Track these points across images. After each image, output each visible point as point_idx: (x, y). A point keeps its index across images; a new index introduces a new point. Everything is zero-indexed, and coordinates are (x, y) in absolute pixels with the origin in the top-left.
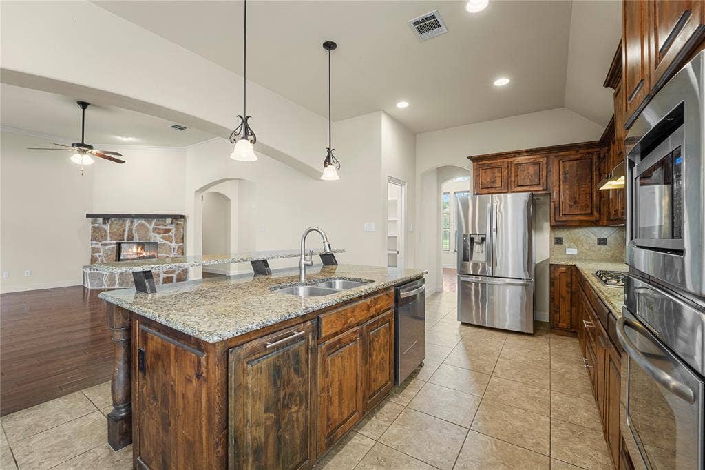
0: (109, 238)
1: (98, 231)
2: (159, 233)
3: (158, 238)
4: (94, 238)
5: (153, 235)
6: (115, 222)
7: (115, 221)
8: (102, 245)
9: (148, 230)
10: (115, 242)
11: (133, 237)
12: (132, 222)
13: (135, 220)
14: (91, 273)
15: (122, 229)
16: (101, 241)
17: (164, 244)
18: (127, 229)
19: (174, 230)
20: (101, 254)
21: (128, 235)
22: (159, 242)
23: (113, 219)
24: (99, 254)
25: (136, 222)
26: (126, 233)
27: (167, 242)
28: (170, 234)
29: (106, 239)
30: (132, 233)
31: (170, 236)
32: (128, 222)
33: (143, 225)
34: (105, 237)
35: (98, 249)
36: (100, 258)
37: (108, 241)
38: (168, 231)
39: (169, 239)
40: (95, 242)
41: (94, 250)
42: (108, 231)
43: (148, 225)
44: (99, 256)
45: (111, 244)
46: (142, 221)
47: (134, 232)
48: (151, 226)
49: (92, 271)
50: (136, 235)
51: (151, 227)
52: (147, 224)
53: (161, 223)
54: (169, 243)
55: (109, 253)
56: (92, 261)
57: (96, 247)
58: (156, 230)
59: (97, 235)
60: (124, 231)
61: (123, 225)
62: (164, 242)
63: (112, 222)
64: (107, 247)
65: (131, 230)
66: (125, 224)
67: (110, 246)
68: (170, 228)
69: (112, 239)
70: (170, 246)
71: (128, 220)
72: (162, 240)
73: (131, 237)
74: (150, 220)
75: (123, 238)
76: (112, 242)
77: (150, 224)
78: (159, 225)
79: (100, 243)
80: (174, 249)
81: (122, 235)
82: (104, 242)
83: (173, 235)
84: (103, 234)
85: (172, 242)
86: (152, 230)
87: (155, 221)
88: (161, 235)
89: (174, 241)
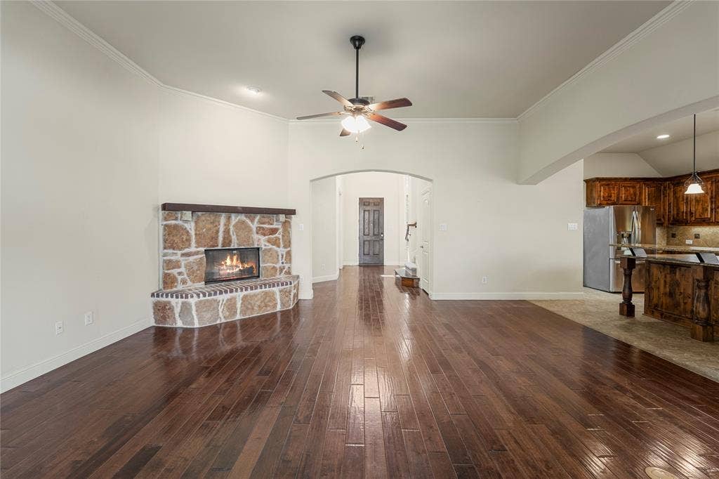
0: (193, 244)
1: (174, 232)
2: (265, 235)
3: (261, 241)
4: (169, 245)
5: (255, 236)
6: (203, 218)
7: (205, 217)
8: (183, 255)
9: (250, 230)
10: (203, 249)
11: (230, 241)
12: (229, 218)
13: (233, 216)
15: (214, 230)
16: (181, 249)
17: (270, 249)
19: (281, 230)
20: (183, 269)
21: (224, 238)
22: (264, 247)
23: (200, 213)
24: (179, 270)
25: (235, 219)
26: (221, 235)
27: (274, 247)
28: (276, 235)
29: (189, 246)
30: (230, 236)
31: (277, 238)
32: (223, 218)
33: (243, 222)
34: (187, 242)
35: (178, 262)
36: (179, 278)
37: (193, 249)
38: (274, 231)
39: (276, 243)
40: (170, 251)
41: (169, 264)
42: (193, 233)
43: (250, 223)
44: (180, 274)
45: (197, 253)
46: (242, 217)
47: (231, 233)
48: (254, 223)
50: (234, 238)
51: (254, 226)
52: (248, 221)
53: (266, 220)
55: (196, 268)
56: (165, 283)
57: (173, 258)
58: (261, 231)
59: (173, 237)
60: (218, 232)
61: (217, 223)
62: (271, 246)
63: (199, 217)
64: (191, 259)
65: (227, 232)
66: (219, 222)
67: (195, 257)
68: (277, 227)
69: (199, 244)
70: (277, 252)
71: (224, 215)
72: (267, 244)
73: (227, 240)
74: (252, 215)
75: (217, 243)
76: (199, 249)
77: (252, 221)
78: (264, 223)
79: (179, 253)
80: (282, 255)
81: (215, 238)
82: (186, 250)
83: (281, 237)
84: (185, 237)
85: (279, 247)
86: (255, 230)
87: (258, 217)
88: (267, 237)
89: (282, 245)
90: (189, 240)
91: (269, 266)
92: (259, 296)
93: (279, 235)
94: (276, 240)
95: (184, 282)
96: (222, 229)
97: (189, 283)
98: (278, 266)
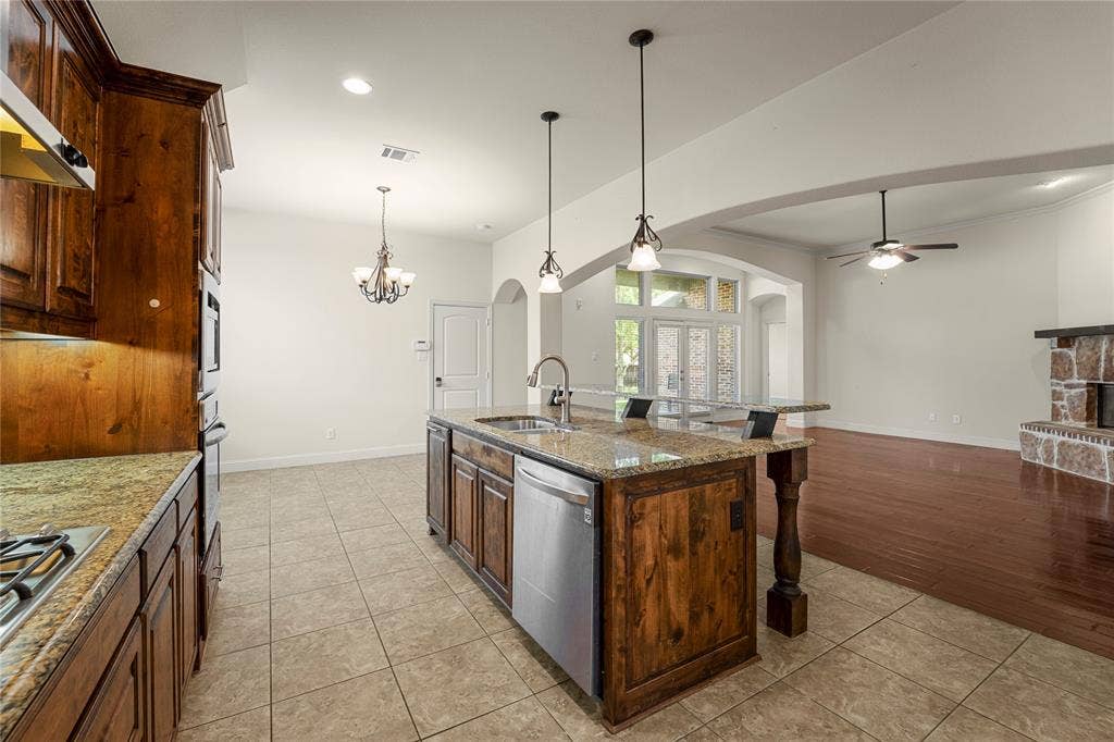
0: (1076, 375)
1: (1059, 360)
4: (1055, 375)
6: (1084, 343)
7: (1085, 341)
8: (1067, 386)
10: (1084, 382)
15: (1094, 359)
16: (1063, 380)
18: (1103, 358)
20: (1065, 403)
21: (1106, 370)
23: (1081, 338)
24: (1062, 403)
26: (1102, 364)
29: (1071, 376)
32: (1105, 344)
34: (1068, 373)
35: (1061, 393)
36: (1063, 411)
37: (1075, 381)
40: (1055, 381)
41: (1056, 396)
42: (1074, 362)
44: (1063, 406)
45: (1078, 386)
55: (1076, 403)
56: (1053, 415)
57: (1058, 389)
59: (1059, 369)
60: (1098, 360)
61: (1097, 350)
63: (1080, 343)
64: (1073, 392)
65: (1108, 360)
66: (1100, 347)
67: (1077, 390)
69: (1080, 375)
71: (1106, 338)
73: (1109, 372)
75: (1097, 375)
76: (1081, 381)
79: (1063, 383)
81: (1096, 369)
82: (1067, 382)
84: (1066, 367)
90: (1071, 370)
95: (1066, 418)
97: (1071, 420)
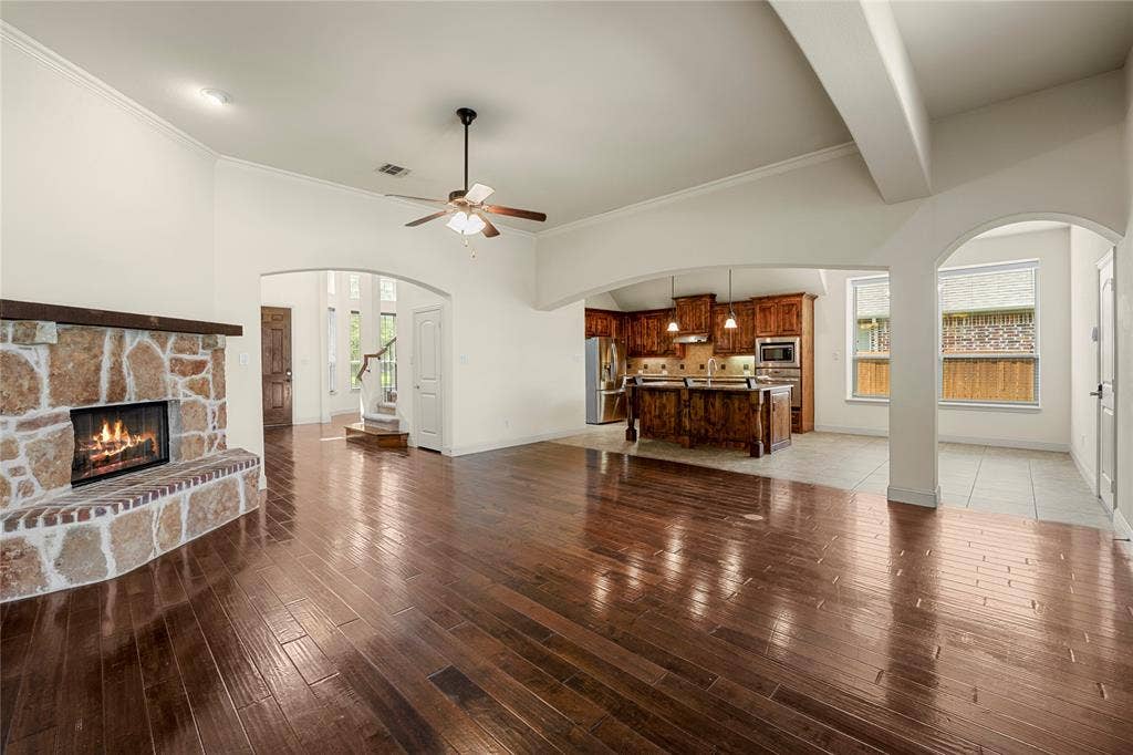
0: (45, 399)
2: (184, 375)
3: (177, 388)
5: (169, 377)
7: (70, 335)
8: (22, 426)
9: (160, 366)
10: (66, 409)
11: (124, 390)
12: (120, 339)
13: (128, 334)
14: (120, 520)
15: (91, 365)
16: (20, 412)
17: (194, 402)
19: (210, 365)
20: (21, 460)
21: (113, 383)
22: (182, 399)
23: (60, 327)
24: (13, 463)
25: (132, 340)
26: (104, 375)
28: (203, 374)
29: (35, 403)
30: (123, 378)
31: (205, 381)
32: (108, 340)
33: (146, 349)
34: (32, 396)
35: (9, 443)
37: (44, 410)
38: (199, 367)
39: (201, 389)
42: (43, 372)
43: (159, 350)
44: (16, 471)
45: (55, 419)
46: (144, 337)
47: (125, 371)
48: (166, 351)
49: (122, 512)
50: (130, 382)
51: (166, 356)
52: (155, 346)
53: (186, 344)
54: (200, 398)
55: (51, 453)
58: (179, 367)
60: (98, 369)
62: (194, 397)
63: (56, 336)
64: (42, 433)
65: (116, 369)
66: (101, 347)
67: (50, 428)
68: (202, 358)
69: (57, 398)
70: (205, 407)
71: (110, 332)
72: (188, 392)
73: (118, 387)
74: (163, 333)
75: (97, 394)
76: (57, 410)
77: (163, 346)
78: (181, 352)
79: (13, 420)
80: (214, 413)
81: (92, 384)
82: (30, 414)
83: (210, 377)
84: (26, 384)
85: (208, 397)
86: (167, 364)
87: (173, 338)
88: (188, 378)
89: (213, 394)
90: (34, 390)
91: (193, 436)
92: (214, 493)
93: (206, 374)
94: (203, 384)
95: (26, 490)
96: (106, 363)
97: (39, 491)
98: (205, 435)
